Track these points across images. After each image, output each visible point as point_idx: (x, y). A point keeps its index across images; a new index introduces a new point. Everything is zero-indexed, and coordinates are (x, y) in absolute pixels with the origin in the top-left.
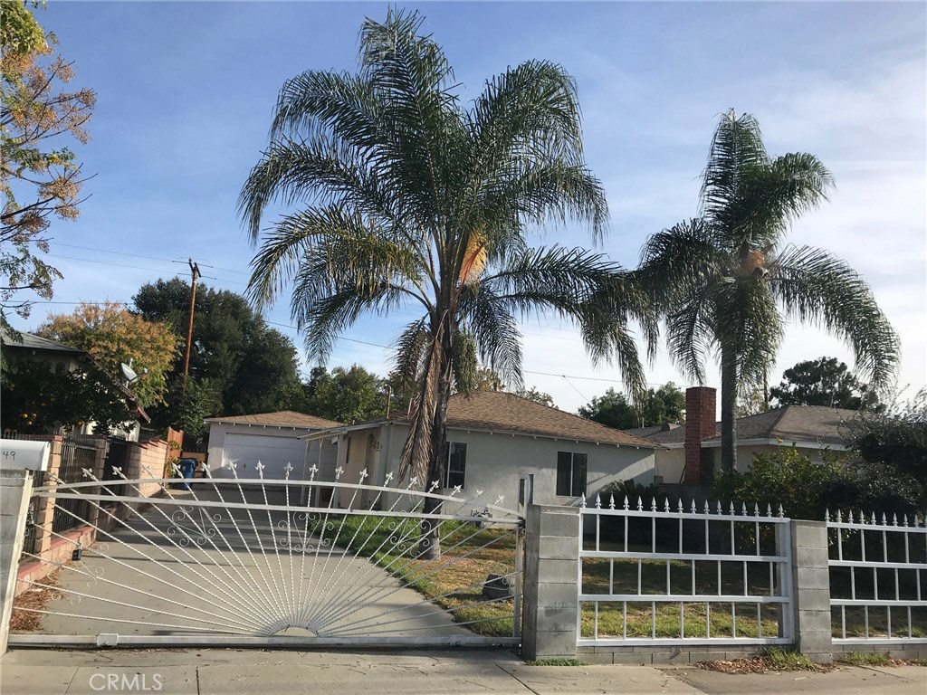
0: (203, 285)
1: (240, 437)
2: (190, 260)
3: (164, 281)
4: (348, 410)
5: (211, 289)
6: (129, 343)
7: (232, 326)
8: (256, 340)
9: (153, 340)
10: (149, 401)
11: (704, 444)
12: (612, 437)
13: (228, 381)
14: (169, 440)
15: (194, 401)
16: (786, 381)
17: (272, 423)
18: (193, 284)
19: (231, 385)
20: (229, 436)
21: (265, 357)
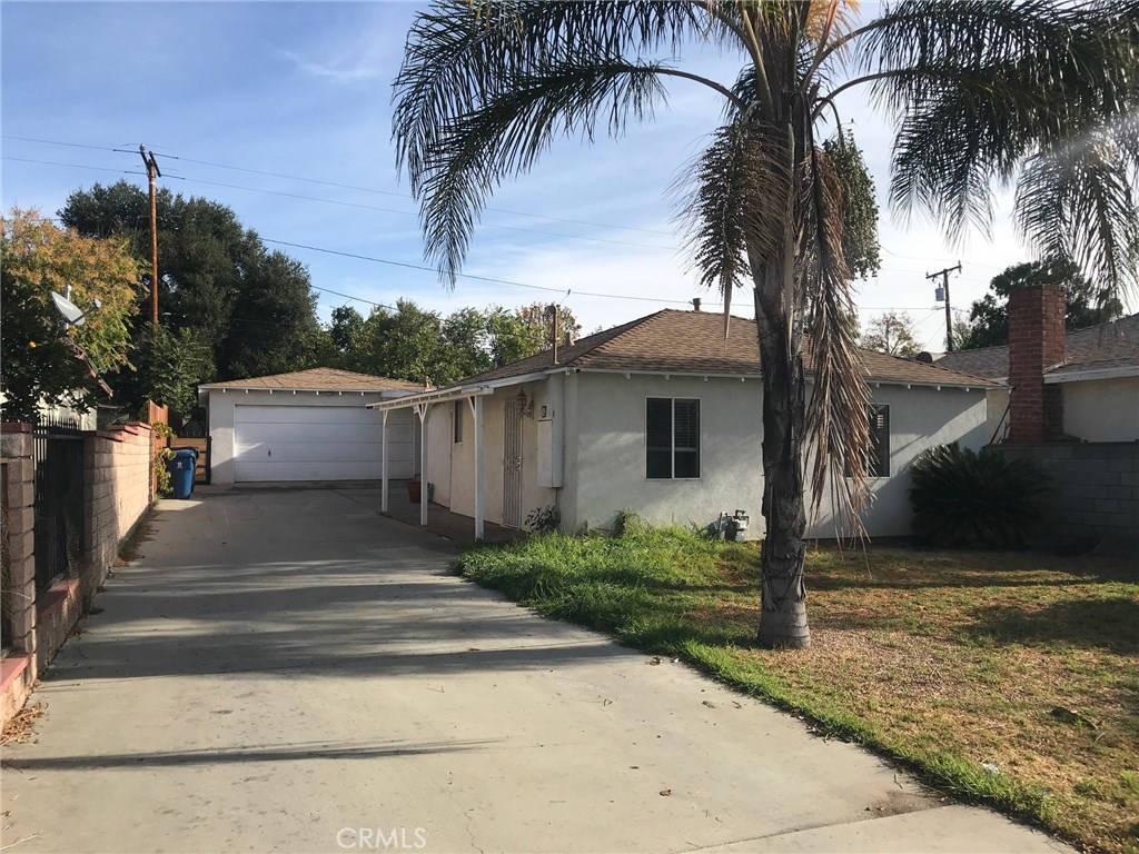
0: (165, 192)
1: (259, 410)
2: (142, 148)
3: (104, 187)
4: (401, 365)
5: (179, 196)
6: (60, 270)
7: (215, 250)
8: (251, 270)
9: (100, 266)
10: (105, 364)
11: (1050, 378)
12: (924, 374)
13: (220, 331)
14: (152, 421)
15: (173, 362)
16: (993, 293)
17: (304, 386)
18: (151, 186)
19: (224, 336)
20: (240, 409)
21: (270, 293)
